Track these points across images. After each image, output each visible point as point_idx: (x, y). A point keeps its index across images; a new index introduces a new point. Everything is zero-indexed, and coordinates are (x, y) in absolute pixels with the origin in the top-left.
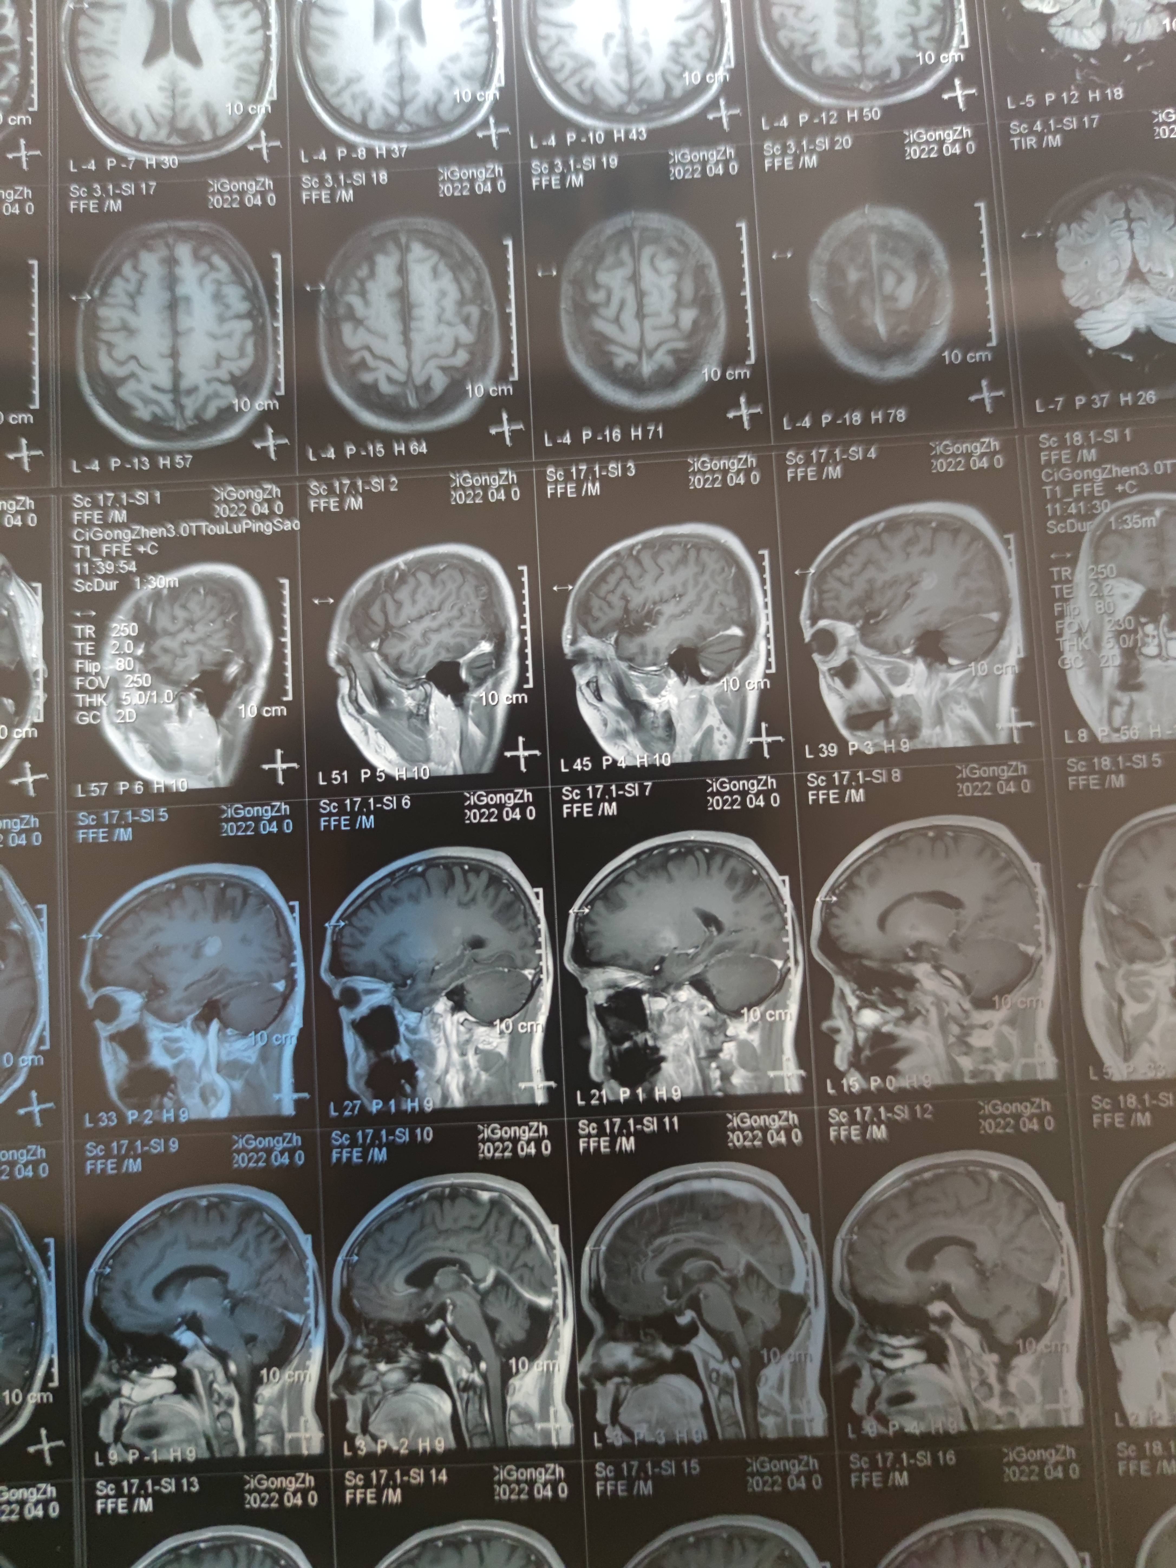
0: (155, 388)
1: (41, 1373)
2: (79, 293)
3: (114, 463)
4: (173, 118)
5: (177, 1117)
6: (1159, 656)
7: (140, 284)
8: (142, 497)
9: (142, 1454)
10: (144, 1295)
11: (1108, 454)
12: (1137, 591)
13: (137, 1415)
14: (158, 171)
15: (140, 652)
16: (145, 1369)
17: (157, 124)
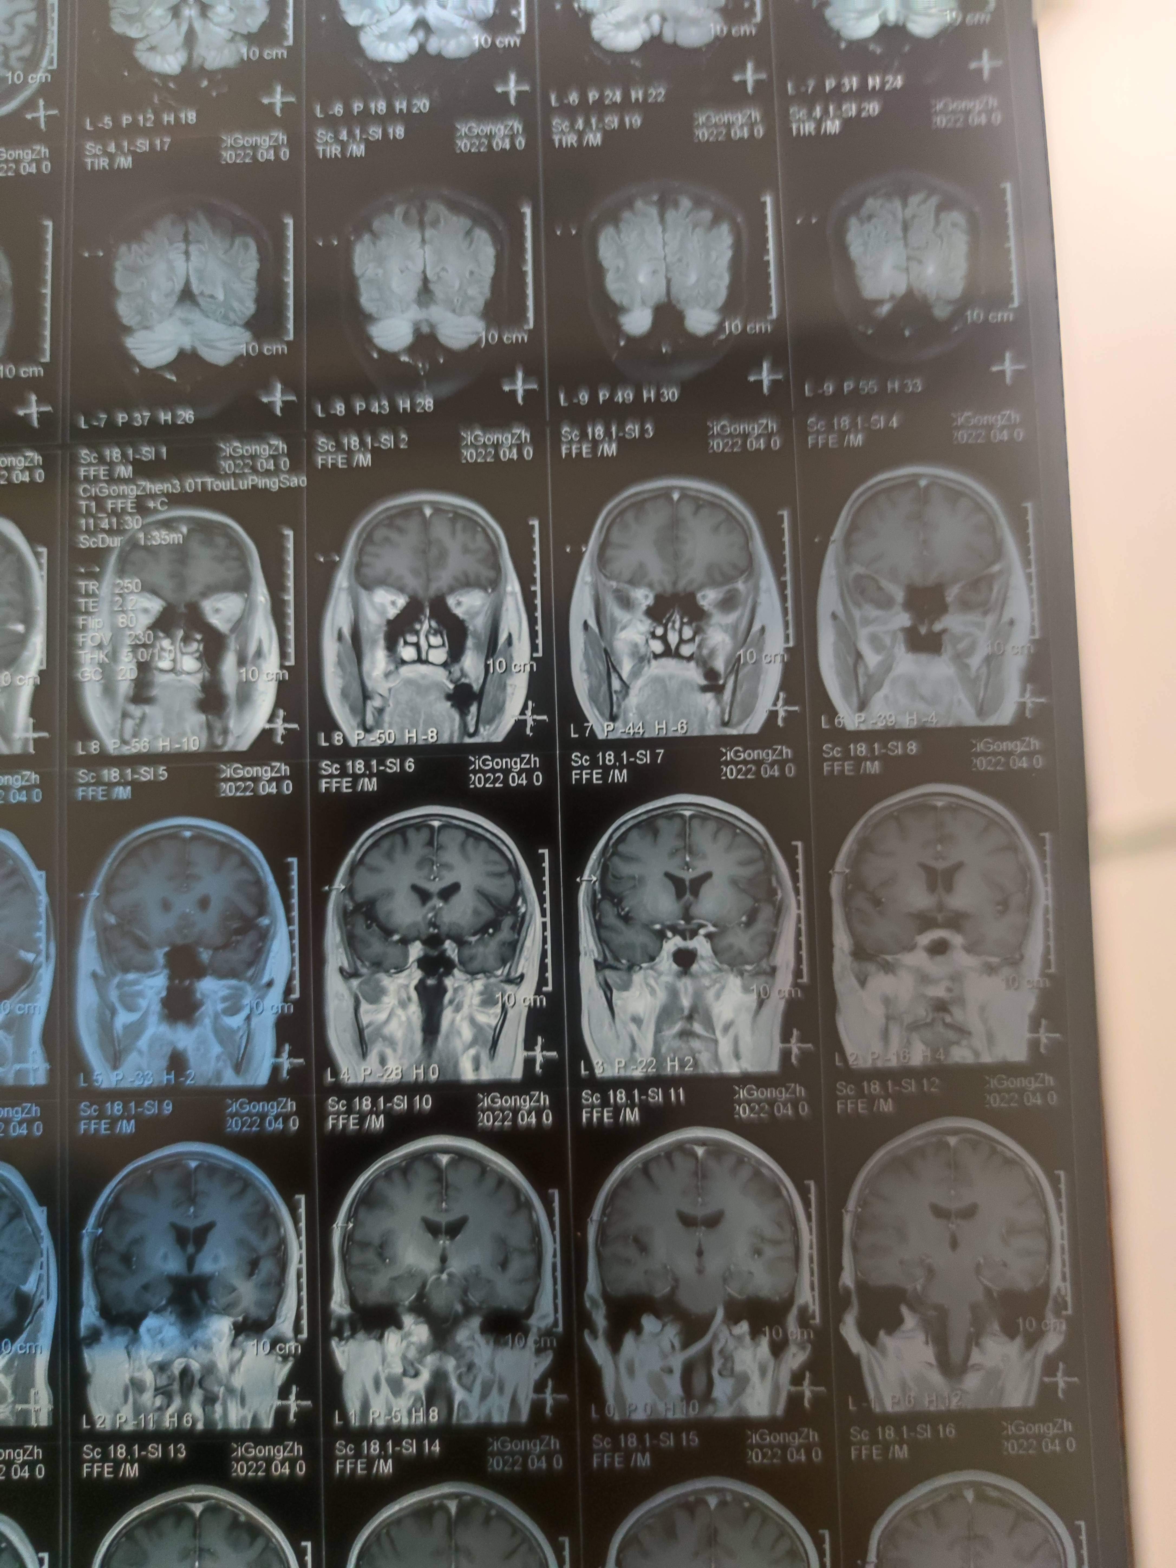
6: (173, 670)
11: (143, 470)
12: (155, 605)
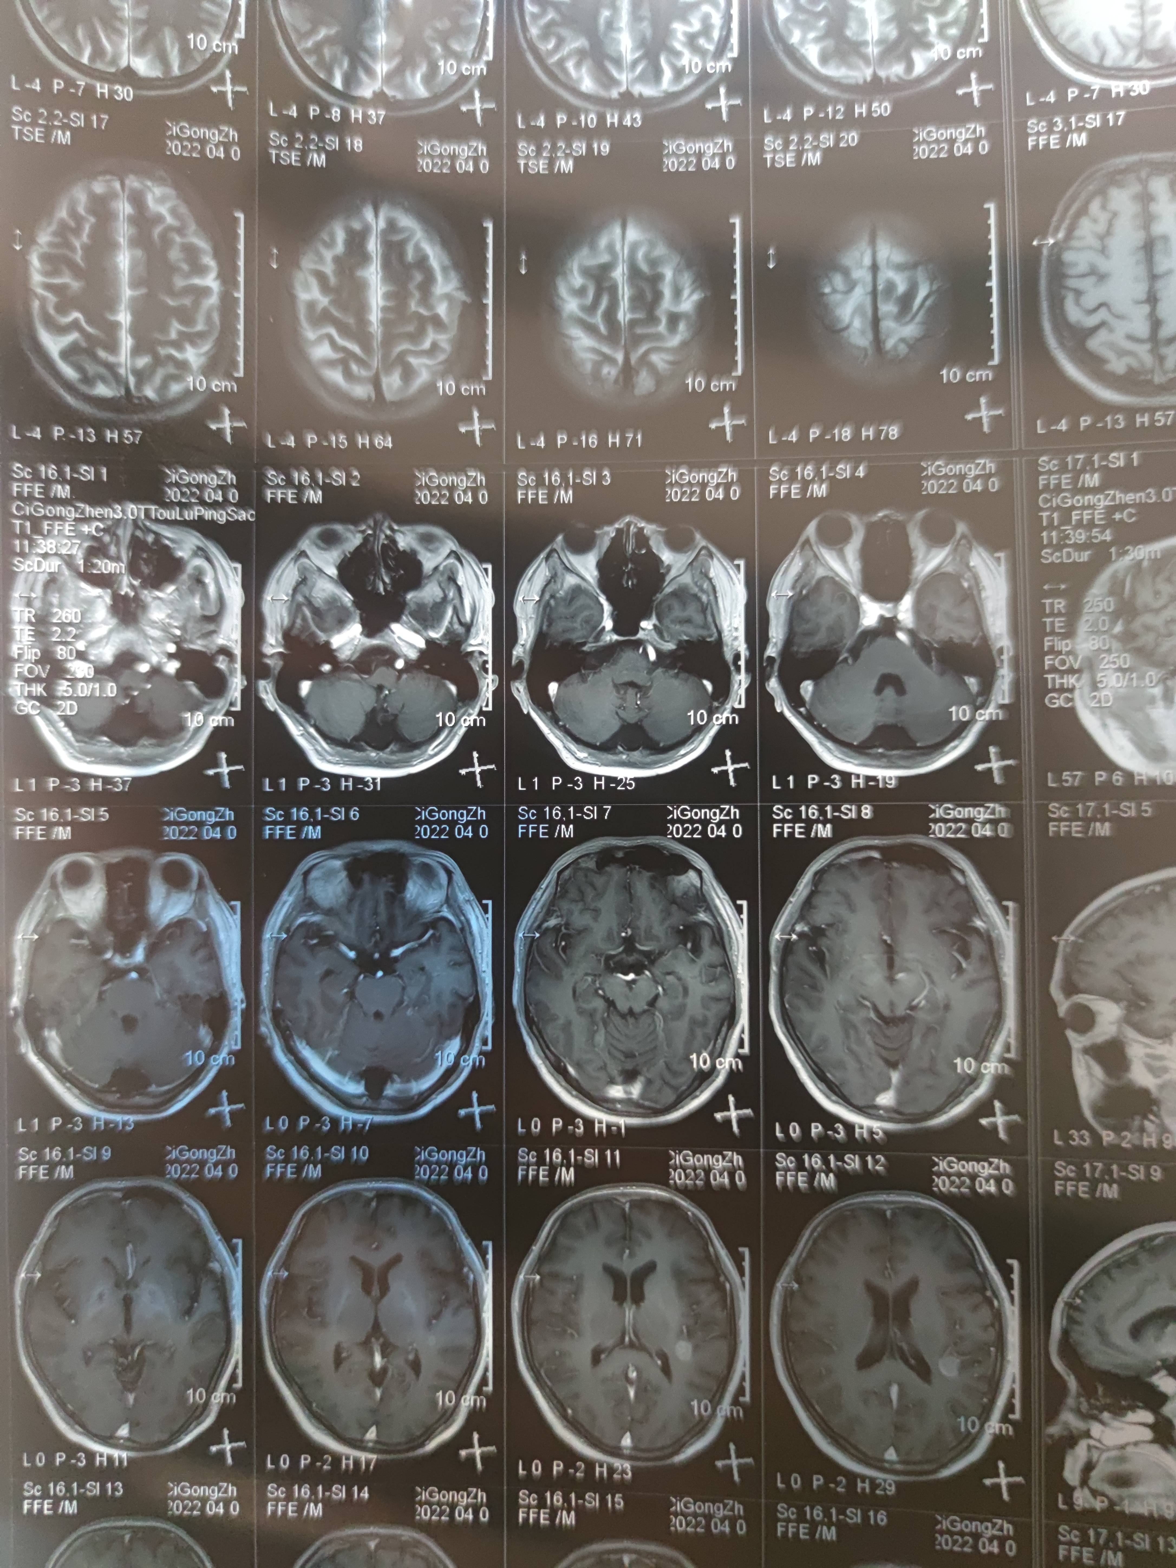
0: (1131, 338)
1: (1001, 1403)
2: (1044, 236)
3: (1085, 421)
4: (1143, 39)
5: (1160, 1142)
7: (1110, 225)
8: (1118, 459)
9: (1112, 1503)
10: (1119, 1333)
13: (1108, 1460)
14: (1126, 100)
15: (1118, 628)
16: (1119, 1412)
17: (1125, 48)
